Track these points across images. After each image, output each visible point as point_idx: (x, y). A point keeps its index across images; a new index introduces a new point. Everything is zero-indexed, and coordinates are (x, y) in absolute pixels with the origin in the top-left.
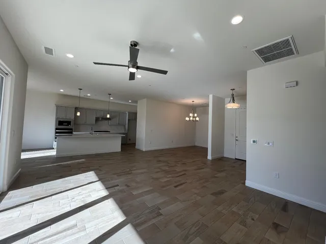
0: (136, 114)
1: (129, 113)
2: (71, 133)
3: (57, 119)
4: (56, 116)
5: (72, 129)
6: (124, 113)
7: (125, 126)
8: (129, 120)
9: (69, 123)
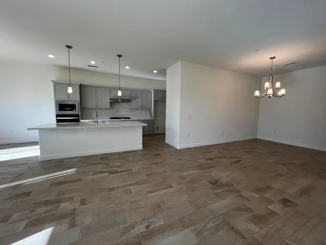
0: (164, 92)
1: (155, 91)
2: (78, 121)
3: (56, 102)
4: (55, 97)
5: (77, 116)
6: (149, 92)
7: (150, 110)
8: (155, 101)
9: (73, 107)
